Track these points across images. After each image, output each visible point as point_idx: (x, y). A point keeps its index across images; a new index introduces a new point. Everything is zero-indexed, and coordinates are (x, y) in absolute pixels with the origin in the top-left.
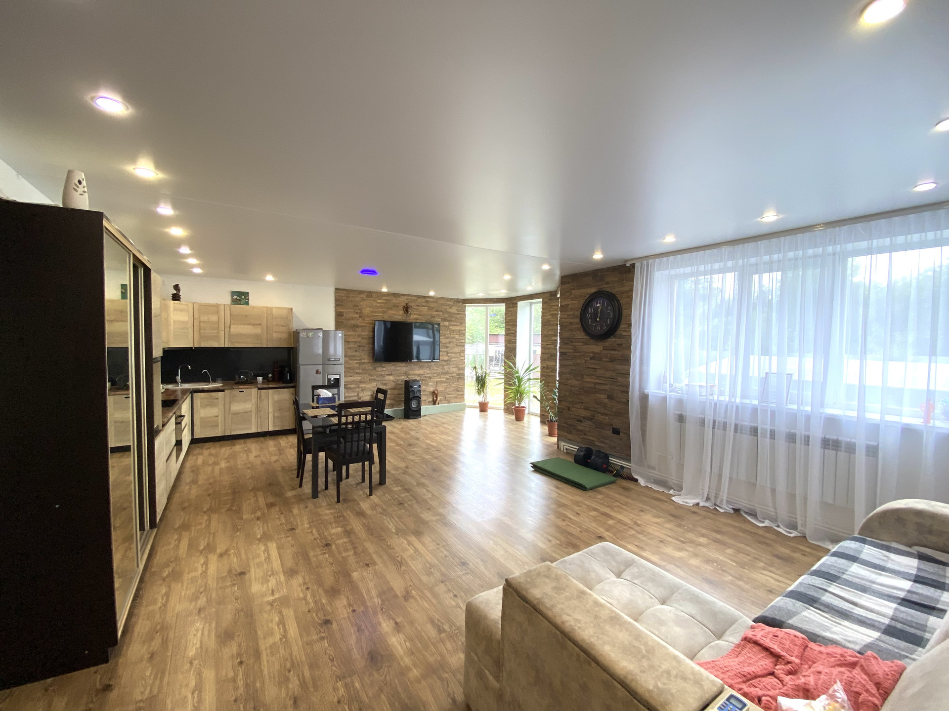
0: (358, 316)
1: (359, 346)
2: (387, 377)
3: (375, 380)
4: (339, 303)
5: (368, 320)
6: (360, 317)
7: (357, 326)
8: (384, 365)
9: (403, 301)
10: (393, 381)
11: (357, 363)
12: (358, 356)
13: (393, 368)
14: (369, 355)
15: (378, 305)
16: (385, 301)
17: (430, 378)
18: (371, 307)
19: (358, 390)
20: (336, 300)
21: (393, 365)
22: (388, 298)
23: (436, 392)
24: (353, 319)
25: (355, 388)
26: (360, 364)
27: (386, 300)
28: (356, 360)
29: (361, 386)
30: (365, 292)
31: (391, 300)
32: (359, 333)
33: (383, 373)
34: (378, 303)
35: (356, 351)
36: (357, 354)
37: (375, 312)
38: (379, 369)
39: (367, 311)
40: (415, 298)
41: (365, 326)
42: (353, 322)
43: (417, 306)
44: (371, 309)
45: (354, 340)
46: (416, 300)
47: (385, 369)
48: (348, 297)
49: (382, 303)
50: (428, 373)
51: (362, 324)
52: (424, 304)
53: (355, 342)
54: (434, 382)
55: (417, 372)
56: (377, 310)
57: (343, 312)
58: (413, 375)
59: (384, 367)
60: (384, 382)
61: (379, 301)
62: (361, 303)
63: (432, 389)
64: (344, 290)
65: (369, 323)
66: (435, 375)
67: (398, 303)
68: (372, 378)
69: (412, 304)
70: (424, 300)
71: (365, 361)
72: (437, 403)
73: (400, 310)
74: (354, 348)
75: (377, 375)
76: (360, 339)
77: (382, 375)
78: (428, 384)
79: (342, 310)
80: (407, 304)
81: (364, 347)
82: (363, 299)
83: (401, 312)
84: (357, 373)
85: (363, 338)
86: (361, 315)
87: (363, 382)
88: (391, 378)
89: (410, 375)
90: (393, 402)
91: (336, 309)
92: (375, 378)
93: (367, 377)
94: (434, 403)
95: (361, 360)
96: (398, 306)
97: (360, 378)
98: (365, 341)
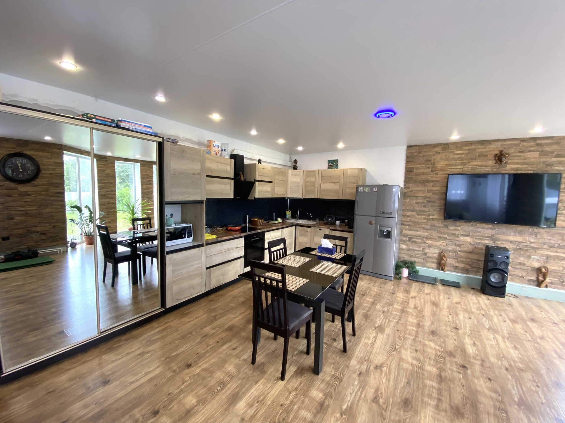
0: (430, 170)
1: (429, 202)
2: (462, 238)
3: (445, 239)
4: (409, 159)
5: (441, 174)
6: (432, 171)
7: (428, 181)
8: (458, 224)
9: (494, 149)
10: (470, 244)
11: (424, 219)
12: (427, 212)
13: (471, 228)
14: (440, 211)
15: (457, 156)
16: (467, 151)
17: (534, 249)
18: (446, 160)
19: (424, 245)
20: (407, 157)
21: (472, 225)
22: (473, 147)
23: (543, 270)
24: (423, 174)
25: (421, 243)
26: (428, 219)
27: (469, 150)
28: (424, 215)
29: (427, 242)
30: (441, 144)
31: (476, 149)
32: (429, 188)
33: (457, 233)
34: (457, 154)
35: (424, 206)
36: (427, 209)
37: (452, 165)
38: (452, 228)
39: (441, 164)
40: (517, 142)
41: (438, 181)
42: (424, 177)
43: (520, 152)
44: (446, 162)
45: (423, 195)
46: (519, 145)
47: (459, 228)
48: (420, 152)
49: (463, 154)
50: (531, 243)
51: (434, 179)
52: (532, 149)
53: (425, 197)
54: (542, 256)
55: (512, 238)
56: (454, 162)
57: (413, 168)
58: (503, 240)
59: (459, 226)
60: (457, 243)
61: (458, 152)
62: (434, 157)
63: (537, 265)
64: (416, 146)
65: (442, 177)
66: (545, 246)
67: (487, 152)
68: (442, 236)
69: (511, 151)
70: (532, 144)
71: (435, 217)
72: (544, 285)
73: (490, 160)
74: (423, 203)
75: (448, 234)
76: (429, 194)
77: (455, 234)
78: (529, 257)
79: (413, 166)
80: (501, 151)
81: (435, 202)
82: (438, 153)
83: (491, 162)
84: (424, 228)
85: (434, 194)
86: (434, 169)
87: (431, 239)
88: (468, 239)
89: (498, 240)
90: (468, 267)
91: (406, 166)
92: (446, 236)
93: (435, 234)
94: (539, 284)
95: (430, 215)
96: (486, 156)
97: (427, 234)
98: (436, 197)
